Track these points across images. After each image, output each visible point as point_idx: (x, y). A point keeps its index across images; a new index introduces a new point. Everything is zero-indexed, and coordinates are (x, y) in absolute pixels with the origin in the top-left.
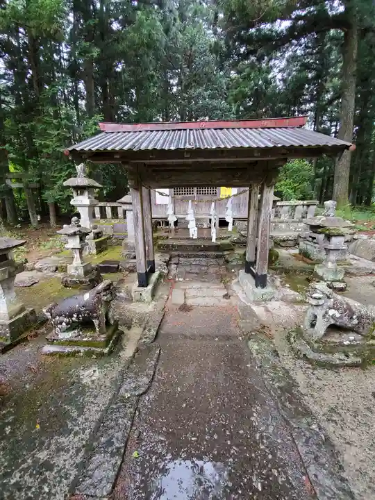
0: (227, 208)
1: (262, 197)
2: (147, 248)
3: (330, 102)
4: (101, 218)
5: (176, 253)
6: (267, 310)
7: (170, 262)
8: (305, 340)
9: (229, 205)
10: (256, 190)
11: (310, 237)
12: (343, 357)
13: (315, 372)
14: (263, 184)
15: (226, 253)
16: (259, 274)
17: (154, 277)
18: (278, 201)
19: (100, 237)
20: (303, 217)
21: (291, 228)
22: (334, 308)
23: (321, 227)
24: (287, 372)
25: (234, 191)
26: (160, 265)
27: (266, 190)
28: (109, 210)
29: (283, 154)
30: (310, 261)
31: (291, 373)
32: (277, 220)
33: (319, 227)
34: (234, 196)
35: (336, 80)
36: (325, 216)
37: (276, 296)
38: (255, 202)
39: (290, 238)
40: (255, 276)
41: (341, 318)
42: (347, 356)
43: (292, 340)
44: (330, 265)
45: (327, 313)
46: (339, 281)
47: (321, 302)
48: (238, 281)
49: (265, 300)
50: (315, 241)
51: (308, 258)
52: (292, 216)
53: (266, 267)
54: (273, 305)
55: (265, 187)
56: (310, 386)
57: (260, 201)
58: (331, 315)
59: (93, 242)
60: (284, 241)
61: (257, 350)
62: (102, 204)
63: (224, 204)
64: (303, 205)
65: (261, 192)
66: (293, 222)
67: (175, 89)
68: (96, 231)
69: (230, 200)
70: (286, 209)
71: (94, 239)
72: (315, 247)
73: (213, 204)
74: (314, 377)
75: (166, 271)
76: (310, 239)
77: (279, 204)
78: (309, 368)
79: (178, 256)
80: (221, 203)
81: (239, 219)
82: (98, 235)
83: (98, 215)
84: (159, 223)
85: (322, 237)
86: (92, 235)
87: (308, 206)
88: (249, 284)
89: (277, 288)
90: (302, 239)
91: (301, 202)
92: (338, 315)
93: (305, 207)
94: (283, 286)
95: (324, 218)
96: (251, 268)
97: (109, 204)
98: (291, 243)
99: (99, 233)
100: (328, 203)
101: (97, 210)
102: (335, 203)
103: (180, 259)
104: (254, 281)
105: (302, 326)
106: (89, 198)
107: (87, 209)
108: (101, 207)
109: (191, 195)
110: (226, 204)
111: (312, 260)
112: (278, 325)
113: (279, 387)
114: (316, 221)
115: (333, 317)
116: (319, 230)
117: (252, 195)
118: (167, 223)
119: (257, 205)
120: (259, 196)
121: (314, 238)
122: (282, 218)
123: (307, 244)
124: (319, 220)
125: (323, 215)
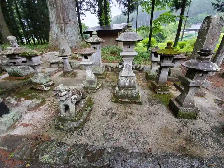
6: (26, 125)
8: (68, 121)
11: (11, 63)
12: (86, 112)
13: (84, 129)
22: (73, 95)
24: (76, 145)
30: (22, 78)
31: (78, 143)
36: (13, 47)
37: (23, 111)
41: (78, 97)
42: (86, 111)
43: (62, 127)
44: (40, 75)
45: (72, 99)
46: (49, 81)
47: (67, 96)
49: (17, 120)
50: (16, 64)
51: (19, 76)
54: (27, 118)
56: (89, 137)
58: (74, 99)
61: (50, 158)
72: (20, 68)
74: (86, 132)
76: (12, 64)
78: (81, 131)
89: (17, 105)
92: (76, 97)
94: (20, 101)
100: (11, 37)
105: (62, 116)
111: (23, 77)
112: (44, 127)
113: (84, 158)
115: (75, 99)
121: (14, 63)
123: (12, 68)
124: (11, 50)
125: (11, 47)
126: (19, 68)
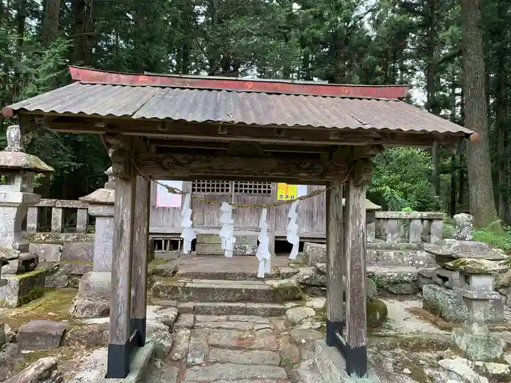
0: (290, 219)
1: (347, 202)
2: (133, 293)
3: (449, 59)
4: (39, 230)
5: (190, 305)
7: (176, 324)
9: (292, 214)
10: (338, 190)
11: (439, 276)
14: (347, 182)
15: (289, 305)
16: (352, 346)
17: (143, 354)
18: (378, 210)
19: (33, 269)
20: (424, 240)
21: (405, 259)
23: (454, 259)
25: (300, 190)
26: (156, 330)
27: (353, 192)
28: (57, 215)
29: (375, 139)
32: (380, 243)
33: (450, 258)
34: (301, 199)
35: (454, 29)
36: (459, 239)
38: (336, 210)
39: (405, 278)
40: (344, 350)
44: (476, 328)
46: (496, 360)
48: (314, 364)
50: (447, 283)
52: (406, 238)
53: (364, 331)
55: (352, 187)
57: (345, 209)
59: (14, 279)
60: (396, 283)
62: (45, 203)
63: (284, 212)
64: (422, 220)
65: (346, 195)
66: (408, 248)
67: (201, 19)
68: (24, 255)
69: (294, 205)
70: (393, 224)
71: (19, 272)
72: (449, 297)
73: (265, 211)
75: (167, 344)
76: (439, 281)
77: (380, 215)
79: (195, 311)
80: (278, 210)
81: (312, 240)
82: (27, 265)
83: (32, 224)
84: (157, 244)
85: (456, 275)
86: (15, 264)
87: (430, 220)
88: (334, 367)
89: (387, 376)
90: (426, 281)
91: (418, 214)
93: (425, 222)
94: (399, 372)
95: (457, 243)
96: (338, 334)
97: (59, 203)
98: (408, 287)
99: (32, 260)
100: (461, 217)
101: (33, 213)
102: (471, 217)
103: (199, 317)
104: (342, 362)
106: (22, 190)
107: (15, 210)
108: (41, 209)
109: (225, 193)
110: (287, 212)
114: (444, 248)
116: (450, 264)
117: (332, 200)
118: (175, 244)
119: (341, 216)
120: (344, 200)
121: (445, 279)
122: (389, 240)
123: (434, 290)
124: (450, 246)
125: (455, 238)
126: (448, 295)
